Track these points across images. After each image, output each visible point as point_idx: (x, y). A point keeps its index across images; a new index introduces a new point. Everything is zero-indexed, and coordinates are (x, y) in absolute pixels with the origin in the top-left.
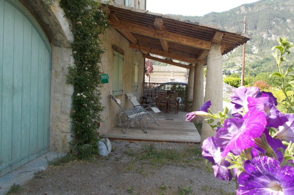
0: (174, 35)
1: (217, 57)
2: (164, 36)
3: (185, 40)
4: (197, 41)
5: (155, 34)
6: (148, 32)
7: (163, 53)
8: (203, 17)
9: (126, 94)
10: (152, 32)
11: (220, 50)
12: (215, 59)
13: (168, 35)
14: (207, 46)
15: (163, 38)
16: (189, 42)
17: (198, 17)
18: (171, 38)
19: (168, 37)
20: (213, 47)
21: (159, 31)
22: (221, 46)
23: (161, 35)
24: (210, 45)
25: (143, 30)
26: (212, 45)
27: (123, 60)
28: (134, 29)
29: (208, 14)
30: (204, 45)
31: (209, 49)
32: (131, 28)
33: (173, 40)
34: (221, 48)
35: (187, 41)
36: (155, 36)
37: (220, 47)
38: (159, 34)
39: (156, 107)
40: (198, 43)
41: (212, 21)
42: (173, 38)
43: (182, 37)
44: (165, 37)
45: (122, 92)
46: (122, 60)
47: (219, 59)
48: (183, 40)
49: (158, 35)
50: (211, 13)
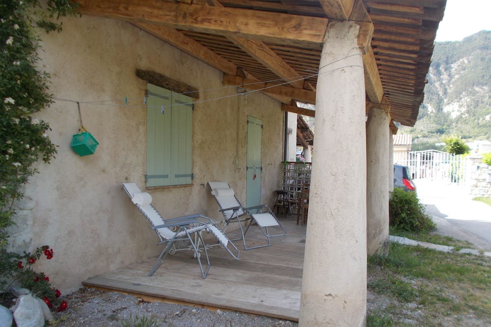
0: (222, 12)
1: (342, 63)
2: (199, 19)
3: (252, 22)
4: (286, 20)
5: (176, 16)
6: (161, 12)
7: (293, 92)
8: (460, 42)
9: (210, 183)
10: (171, 11)
11: (356, 40)
12: (333, 71)
13: (209, 13)
14: (313, 32)
15: (196, 23)
16: (263, 25)
17: (450, 42)
18: (215, 21)
19: (209, 21)
20: (332, 32)
21: (185, 6)
22: (358, 27)
23: (191, 15)
24: (323, 27)
25: (150, 10)
26: (330, 27)
27: (193, 109)
28: (130, 9)
29: (472, 36)
30: (305, 32)
31: (320, 41)
32: (124, 8)
33: (220, 25)
34: (357, 32)
35: (258, 24)
36: (176, 21)
37: (356, 30)
38: (187, 15)
39: (270, 213)
40: (287, 25)
41: (480, 48)
42: (222, 22)
43: (245, 16)
44: (203, 21)
45: (191, 178)
46: (191, 108)
47: (346, 69)
48: (247, 24)
49: (184, 17)
50: (479, 34)
